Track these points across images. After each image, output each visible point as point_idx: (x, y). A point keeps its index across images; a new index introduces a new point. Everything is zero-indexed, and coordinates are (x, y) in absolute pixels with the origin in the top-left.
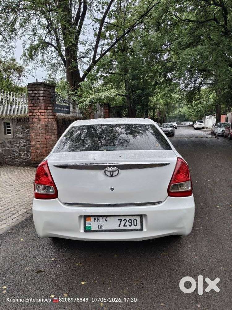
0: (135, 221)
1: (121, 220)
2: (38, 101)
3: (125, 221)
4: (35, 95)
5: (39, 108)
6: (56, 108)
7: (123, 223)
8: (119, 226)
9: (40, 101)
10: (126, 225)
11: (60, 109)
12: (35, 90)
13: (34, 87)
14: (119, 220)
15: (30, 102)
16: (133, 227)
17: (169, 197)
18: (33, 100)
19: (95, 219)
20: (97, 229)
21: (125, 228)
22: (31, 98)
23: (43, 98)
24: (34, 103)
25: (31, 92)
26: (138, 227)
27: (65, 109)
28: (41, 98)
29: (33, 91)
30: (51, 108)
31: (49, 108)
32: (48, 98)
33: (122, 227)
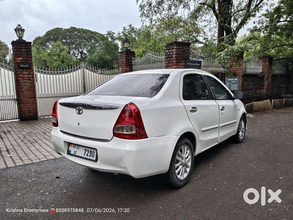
0: (93, 153)
1: (86, 150)
2: (172, 59)
3: (88, 152)
4: (170, 54)
5: (172, 64)
6: (188, 64)
7: (87, 152)
8: (84, 155)
9: (173, 58)
10: (88, 155)
11: (192, 64)
12: (170, 49)
13: (169, 46)
14: (85, 150)
15: (166, 60)
16: (91, 158)
17: (114, 137)
18: (168, 58)
19: (73, 146)
20: (73, 154)
21: (87, 157)
22: (167, 56)
23: (175, 55)
24: (169, 61)
25: (168, 51)
26: (94, 158)
27: (196, 64)
28: (174, 56)
29: (169, 50)
30: (184, 64)
31: (181, 64)
32: (180, 55)
33: (85, 156)
